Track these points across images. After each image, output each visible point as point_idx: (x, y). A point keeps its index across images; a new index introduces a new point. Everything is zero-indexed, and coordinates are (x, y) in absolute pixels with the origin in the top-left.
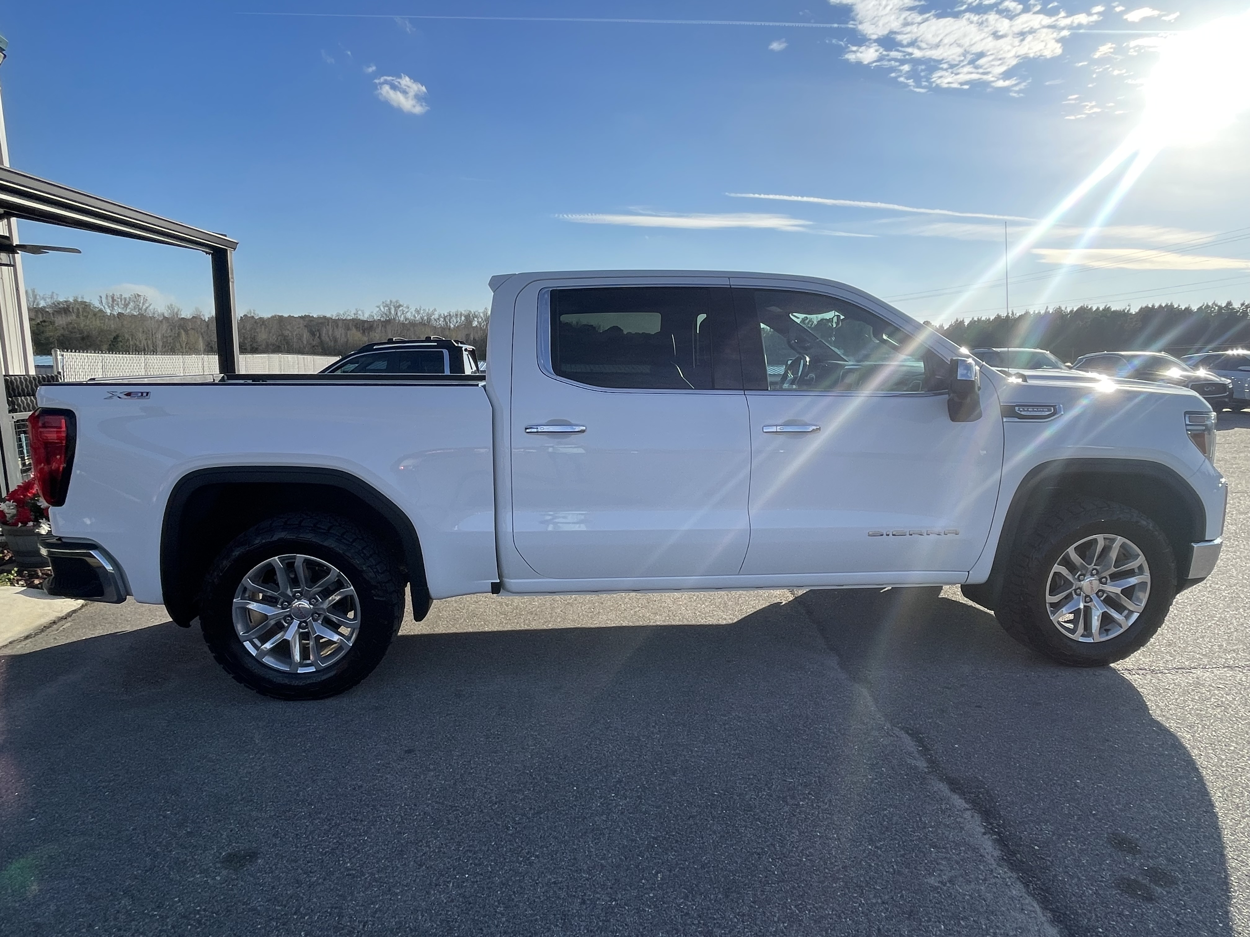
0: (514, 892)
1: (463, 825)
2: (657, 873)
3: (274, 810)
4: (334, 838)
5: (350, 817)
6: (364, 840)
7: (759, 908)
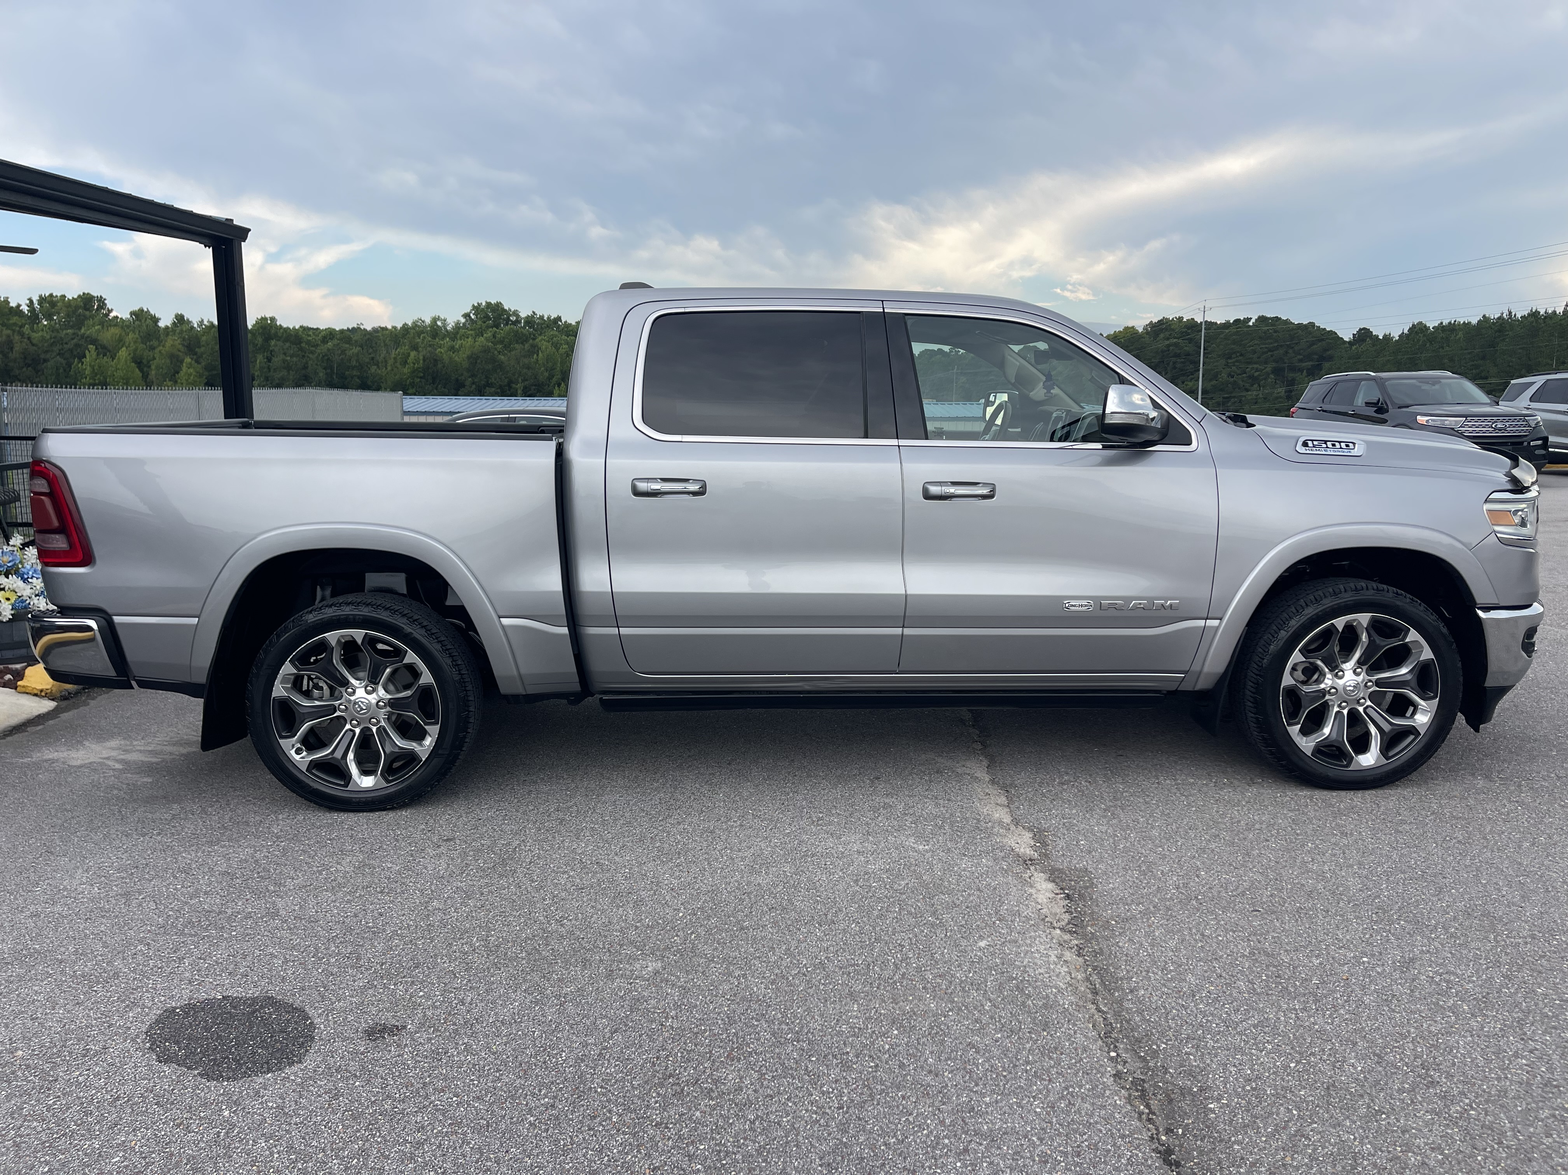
0: (539, 945)
1: (496, 897)
2: (692, 933)
3: (293, 885)
4: (356, 906)
5: (376, 891)
6: (389, 907)
7: (788, 958)
